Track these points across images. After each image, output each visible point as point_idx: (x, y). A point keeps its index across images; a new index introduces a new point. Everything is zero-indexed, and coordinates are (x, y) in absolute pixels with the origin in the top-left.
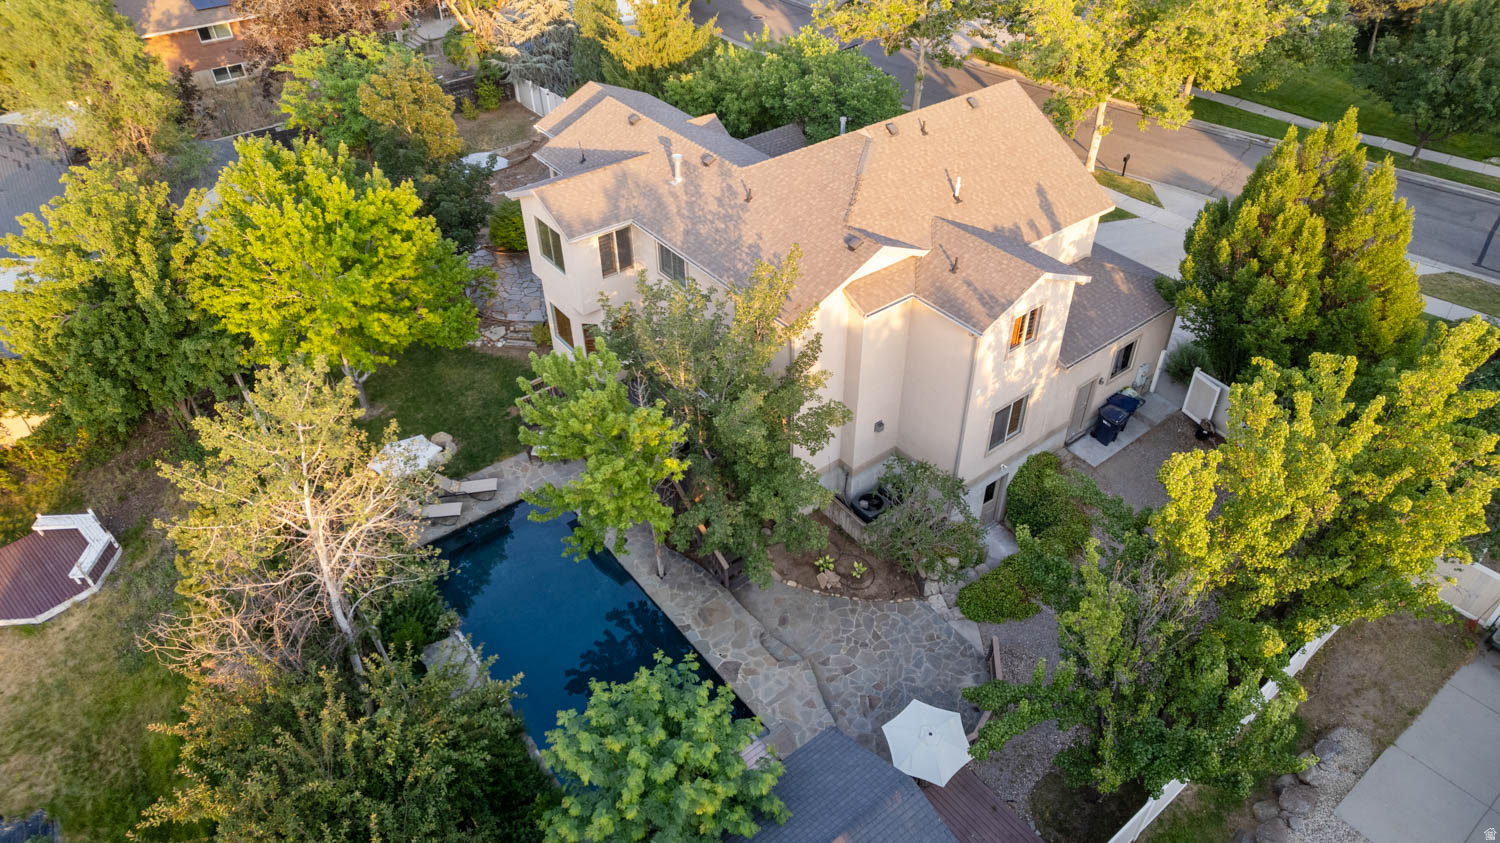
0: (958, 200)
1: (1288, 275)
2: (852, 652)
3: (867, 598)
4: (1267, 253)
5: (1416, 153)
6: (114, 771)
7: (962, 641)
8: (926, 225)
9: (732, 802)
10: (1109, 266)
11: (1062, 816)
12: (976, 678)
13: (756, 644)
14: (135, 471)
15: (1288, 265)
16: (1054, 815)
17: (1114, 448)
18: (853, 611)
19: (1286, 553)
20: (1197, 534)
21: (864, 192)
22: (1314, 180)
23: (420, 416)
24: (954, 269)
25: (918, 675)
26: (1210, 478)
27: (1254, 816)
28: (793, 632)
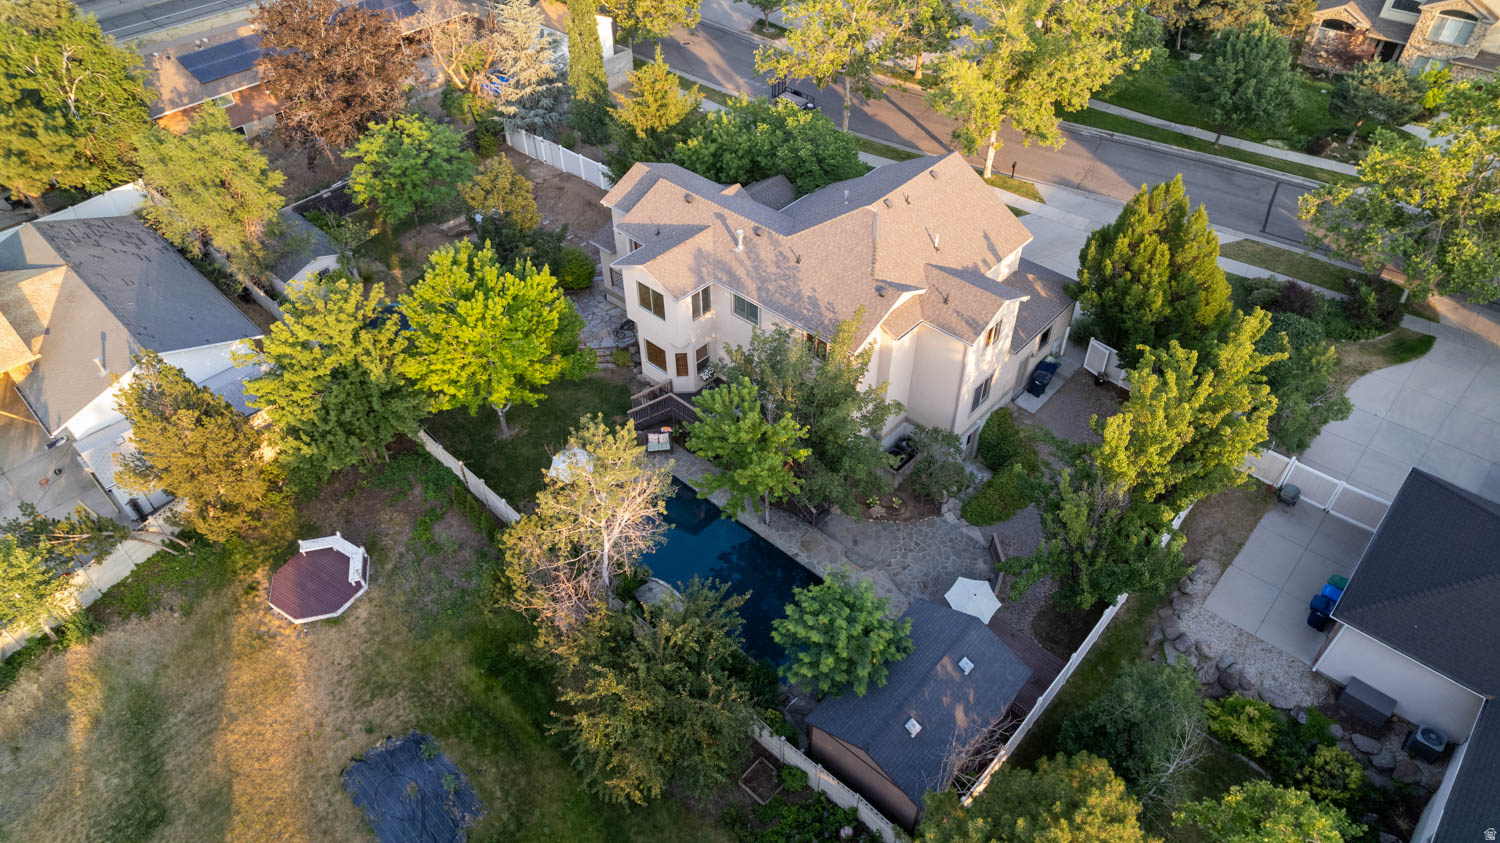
0: (937, 249)
1: (1150, 282)
2: (904, 556)
3: (905, 520)
4: (1135, 267)
5: (1218, 139)
6: (448, 701)
7: (972, 539)
8: (921, 271)
9: (889, 643)
10: (1030, 277)
11: (1052, 634)
12: (985, 562)
13: (845, 560)
14: (345, 500)
15: (1149, 275)
16: (1048, 634)
17: (1044, 398)
18: (899, 530)
19: (1169, 463)
20: (1122, 462)
21: (880, 254)
22: (1160, 218)
23: (548, 431)
24: (946, 301)
25: (949, 564)
26: (1127, 428)
27: (1160, 617)
28: (866, 547)
